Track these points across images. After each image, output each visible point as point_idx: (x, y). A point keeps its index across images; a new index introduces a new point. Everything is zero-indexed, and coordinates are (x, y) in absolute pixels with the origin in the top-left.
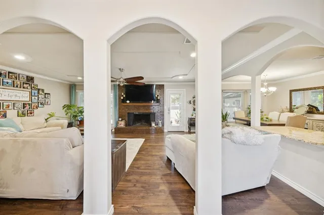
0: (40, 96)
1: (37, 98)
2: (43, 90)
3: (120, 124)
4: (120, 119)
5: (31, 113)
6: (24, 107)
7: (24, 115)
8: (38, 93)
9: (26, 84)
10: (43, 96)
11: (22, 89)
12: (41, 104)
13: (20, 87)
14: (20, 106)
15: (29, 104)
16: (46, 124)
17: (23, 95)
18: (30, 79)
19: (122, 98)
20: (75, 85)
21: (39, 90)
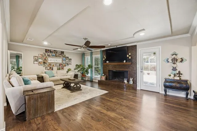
0: (67, 60)
1: (65, 61)
2: (68, 58)
3: (102, 78)
4: (103, 75)
5: (63, 69)
6: (60, 66)
7: (59, 69)
8: (66, 59)
9: (61, 55)
10: (68, 60)
11: (59, 57)
12: (67, 64)
13: (58, 57)
14: (58, 65)
15: (62, 64)
16: (67, 74)
17: (59, 60)
18: (62, 53)
19: (104, 59)
20: (84, 53)
21: (66, 57)
